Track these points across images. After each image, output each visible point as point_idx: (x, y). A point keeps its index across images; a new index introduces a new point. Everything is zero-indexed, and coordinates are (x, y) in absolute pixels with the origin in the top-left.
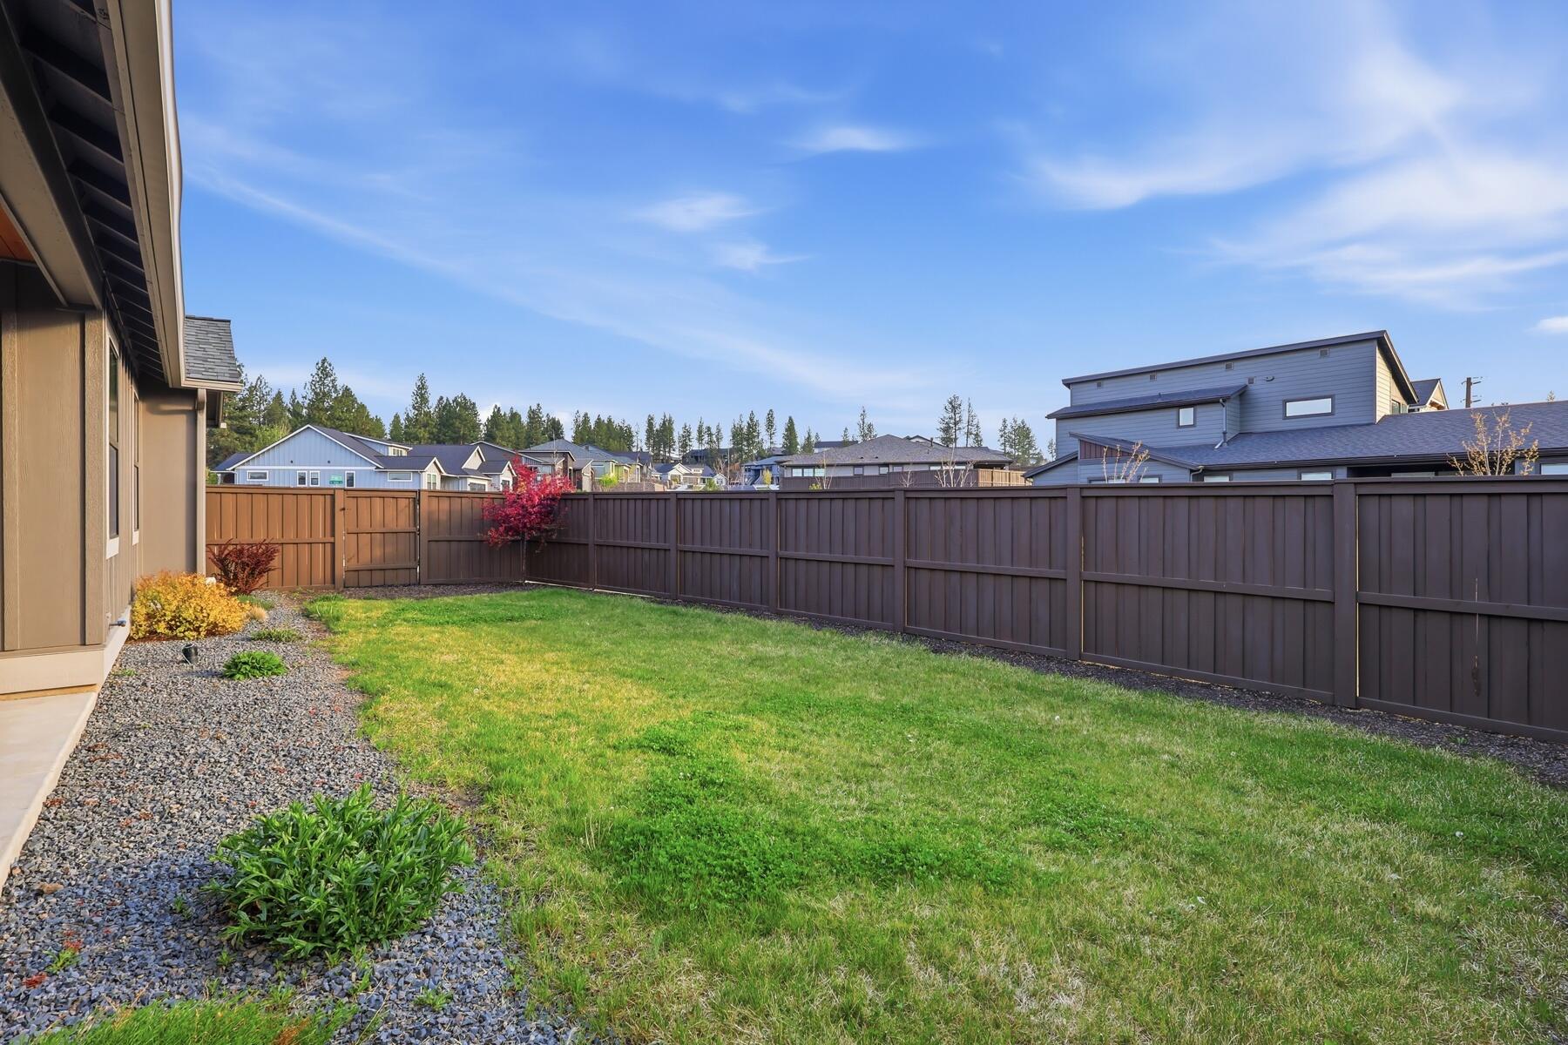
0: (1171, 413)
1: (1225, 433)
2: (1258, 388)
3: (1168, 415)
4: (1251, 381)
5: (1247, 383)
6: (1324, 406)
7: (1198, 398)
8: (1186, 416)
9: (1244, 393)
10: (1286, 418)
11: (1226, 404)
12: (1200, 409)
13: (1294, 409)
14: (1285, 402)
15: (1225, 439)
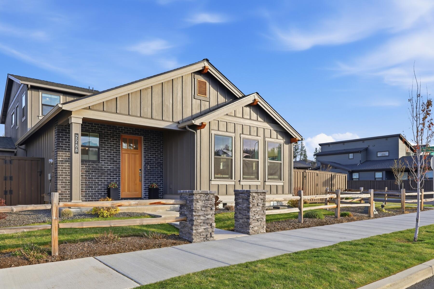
0: (347, 155)
1: (360, 161)
2: (371, 148)
3: (346, 155)
4: (369, 146)
5: (368, 147)
6: (387, 154)
7: (354, 151)
8: (351, 156)
9: (367, 149)
10: (377, 157)
11: (361, 153)
12: (355, 154)
13: (379, 154)
14: (377, 152)
15: (360, 163)
